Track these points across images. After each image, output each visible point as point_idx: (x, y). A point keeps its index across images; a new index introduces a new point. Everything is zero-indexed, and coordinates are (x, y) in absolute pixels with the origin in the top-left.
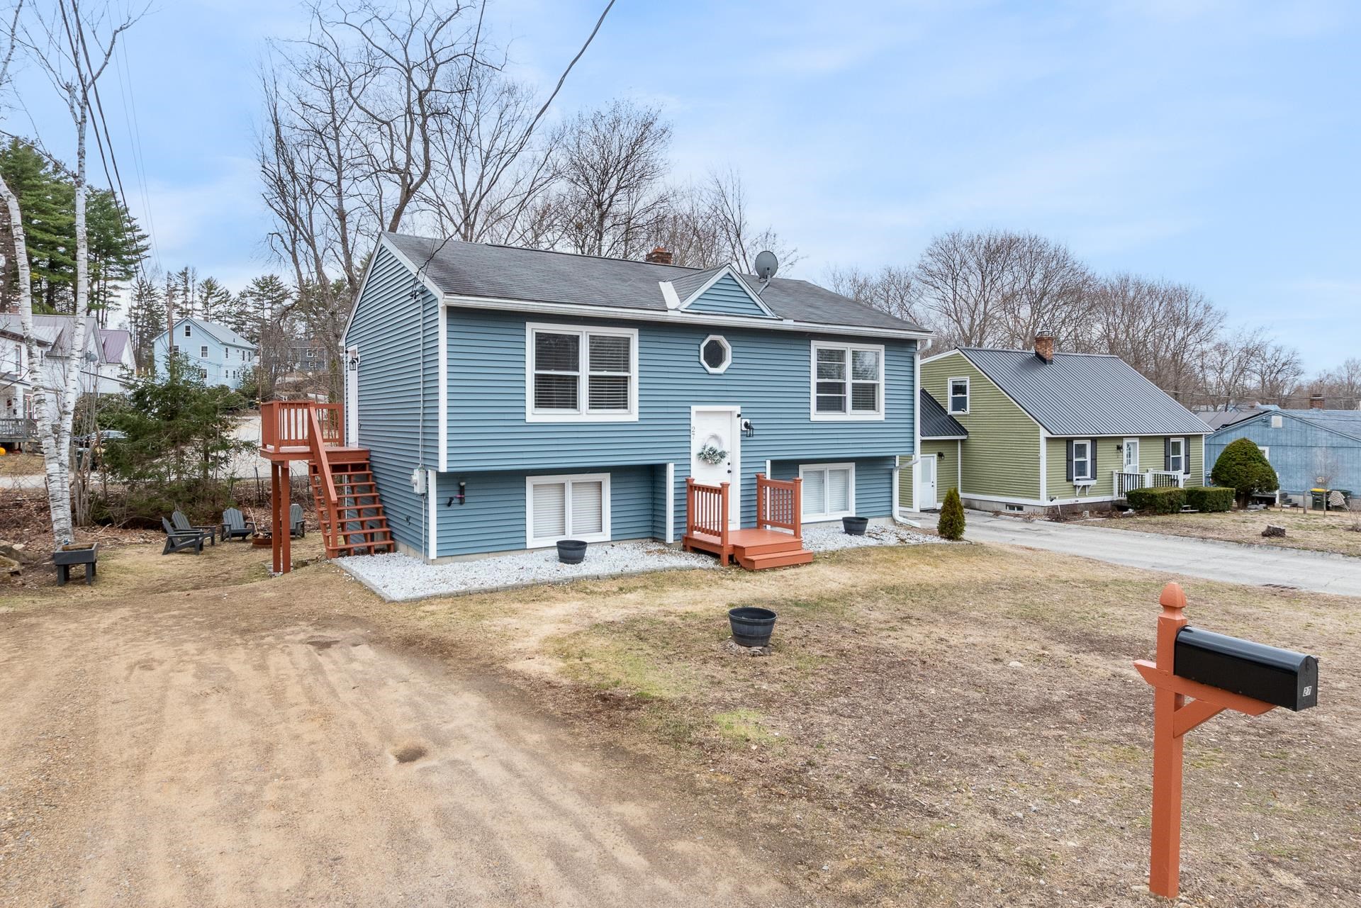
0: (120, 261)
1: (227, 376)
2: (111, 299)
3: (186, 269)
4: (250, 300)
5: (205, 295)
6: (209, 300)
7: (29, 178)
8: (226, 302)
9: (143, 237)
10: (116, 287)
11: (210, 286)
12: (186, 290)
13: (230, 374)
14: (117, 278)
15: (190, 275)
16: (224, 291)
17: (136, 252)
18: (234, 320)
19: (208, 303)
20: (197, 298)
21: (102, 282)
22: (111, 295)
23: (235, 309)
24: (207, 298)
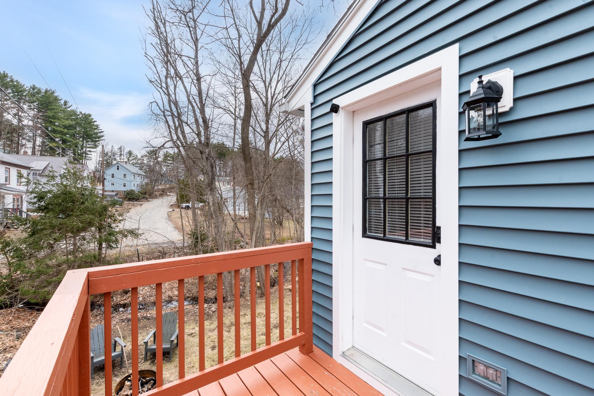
0: (92, 141)
1: (134, 186)
2: (88, 156)
3: (121, 147)
4: (145, 159)
5: (128, 156)
6: (130, 158)
7: (51, 106)
8: (136, 159)
9: (102, 132)
10: (90, 151)
11: (130, 153)
12: (121, 155)
13: (136, 185)
14: (91, 147)
15: (122, 149)
16: (135, 155)
17: (99, 137)
18: (139, 166)
19: (129, 160)
20: (125, 157)
21: (84, 149)
22: (88, 154)
23: (139, 162)
24: (129, 157)
